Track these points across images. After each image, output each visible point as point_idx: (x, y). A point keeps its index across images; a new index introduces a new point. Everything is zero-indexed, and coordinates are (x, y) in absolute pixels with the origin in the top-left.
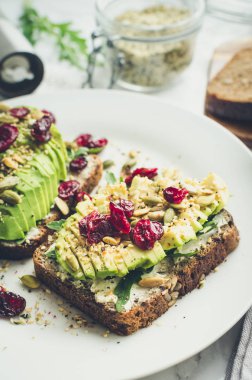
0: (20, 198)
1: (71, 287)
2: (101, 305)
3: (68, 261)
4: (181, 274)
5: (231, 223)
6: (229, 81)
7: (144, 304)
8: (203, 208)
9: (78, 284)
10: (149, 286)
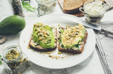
0: (51, 39)
1: (68, 50)
2: (76, 50)
3: (66, 46)
4: (84, 41)
5: (86, 31)
6: (67, 6)
7: (82, 47)
8: (82, 30)
9: (69, 49)
10: (81, 45)
